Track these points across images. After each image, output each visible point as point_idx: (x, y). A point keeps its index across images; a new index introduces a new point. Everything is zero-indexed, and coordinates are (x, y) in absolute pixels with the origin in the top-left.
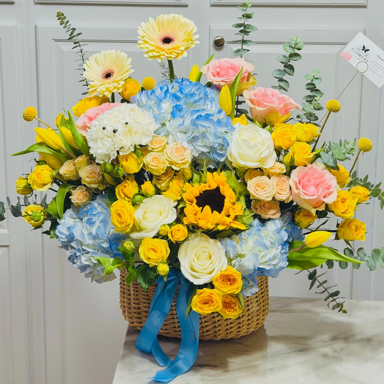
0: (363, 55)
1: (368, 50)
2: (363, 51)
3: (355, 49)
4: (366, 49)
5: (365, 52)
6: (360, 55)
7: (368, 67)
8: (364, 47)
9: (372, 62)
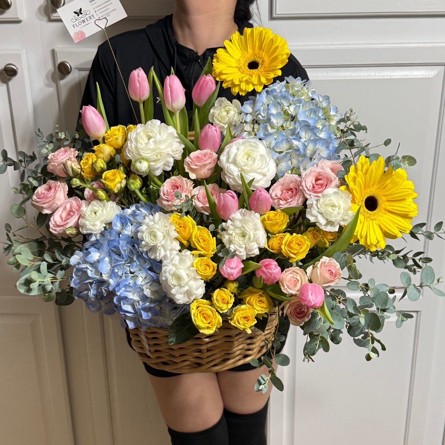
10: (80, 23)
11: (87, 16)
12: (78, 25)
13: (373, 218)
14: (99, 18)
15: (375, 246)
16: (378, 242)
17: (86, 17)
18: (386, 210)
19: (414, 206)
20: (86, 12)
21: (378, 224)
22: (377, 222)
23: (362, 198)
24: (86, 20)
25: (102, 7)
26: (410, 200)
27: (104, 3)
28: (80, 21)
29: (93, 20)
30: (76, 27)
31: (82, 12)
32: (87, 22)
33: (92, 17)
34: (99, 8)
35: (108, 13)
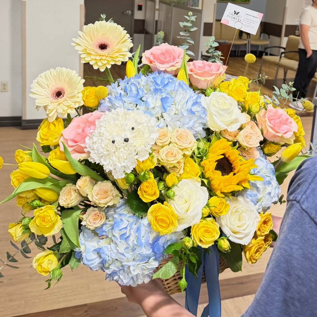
0: (236, 18)
1: (238, 13)
2: (236, 15)
3: (229, 15)
4: (237, 12)
5: (237, 15)
6: (234, 18)
7: (242, 24)
8: (235, 12)
9: (244, 20)
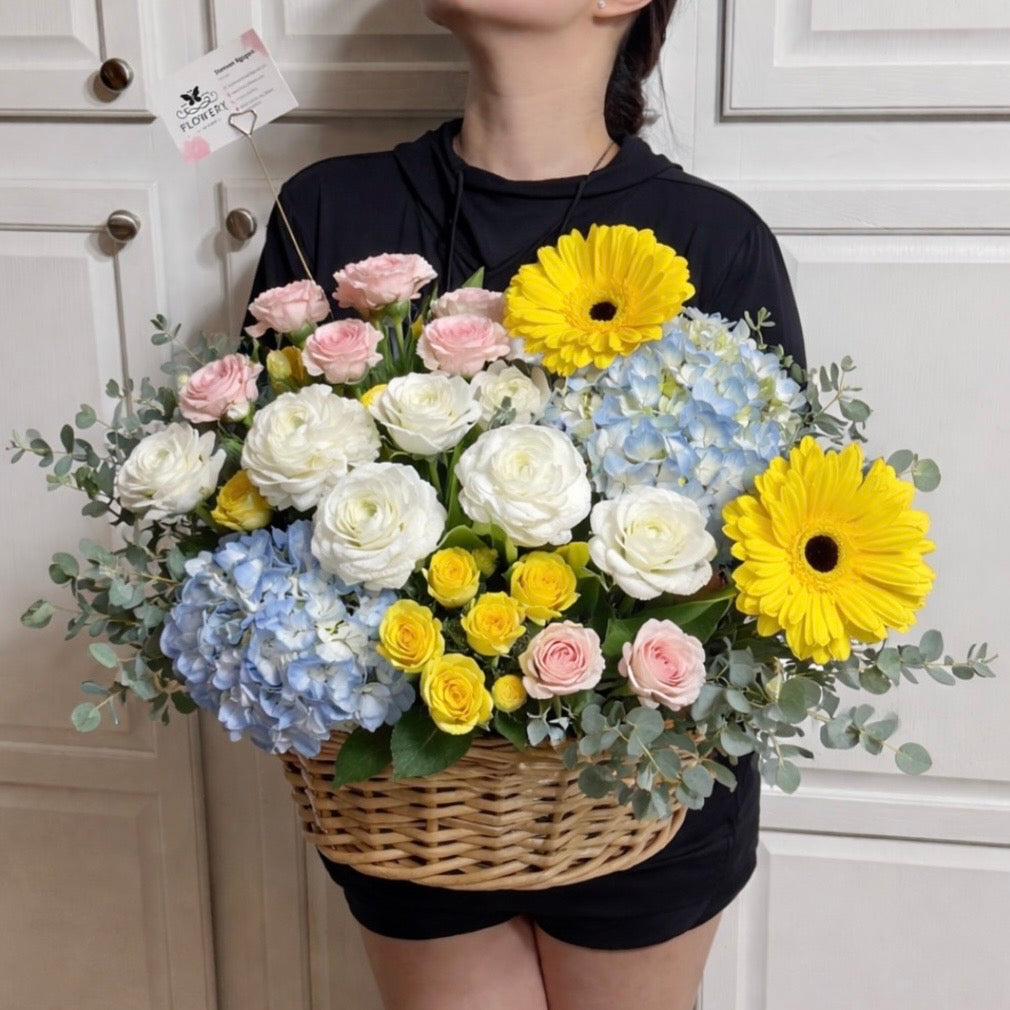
10: (196, 121)
11: (211, 106)
12: (191, 124)
13: (823, 587)
14: (237, 109)
15: (826, 649)
16: (833, 641)
17: (208, 108)
18: (855, 572)
19: (924, 570)
20: (208, 95)
21: (833, 602)
22: (834, 598)
23: (798, 537)
24: (208, 114)
25: (241, 84)
26: (914, 554)
27: (247, 76)
28: (196, 115)
29: (224, 115)
30: (187, 129)
31: (199, 95)
32: (210, 119)
33: (221, 107)
34: (235, 88)
35: (256, 99)
